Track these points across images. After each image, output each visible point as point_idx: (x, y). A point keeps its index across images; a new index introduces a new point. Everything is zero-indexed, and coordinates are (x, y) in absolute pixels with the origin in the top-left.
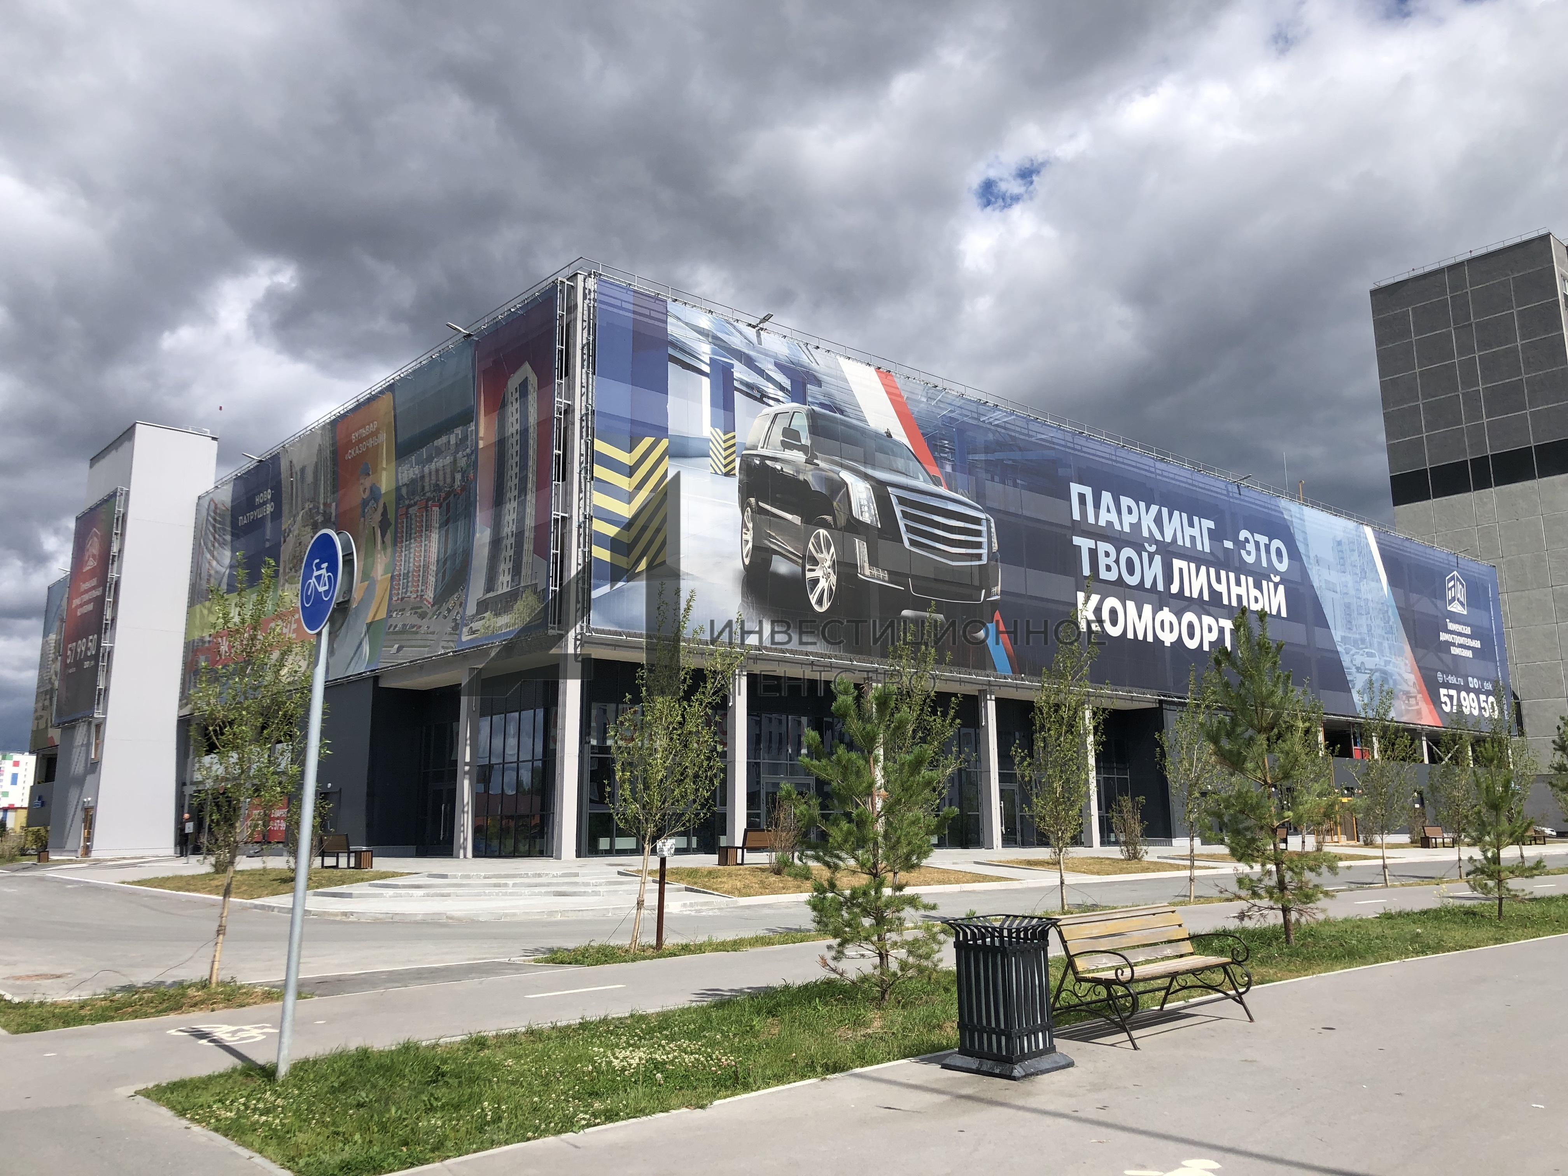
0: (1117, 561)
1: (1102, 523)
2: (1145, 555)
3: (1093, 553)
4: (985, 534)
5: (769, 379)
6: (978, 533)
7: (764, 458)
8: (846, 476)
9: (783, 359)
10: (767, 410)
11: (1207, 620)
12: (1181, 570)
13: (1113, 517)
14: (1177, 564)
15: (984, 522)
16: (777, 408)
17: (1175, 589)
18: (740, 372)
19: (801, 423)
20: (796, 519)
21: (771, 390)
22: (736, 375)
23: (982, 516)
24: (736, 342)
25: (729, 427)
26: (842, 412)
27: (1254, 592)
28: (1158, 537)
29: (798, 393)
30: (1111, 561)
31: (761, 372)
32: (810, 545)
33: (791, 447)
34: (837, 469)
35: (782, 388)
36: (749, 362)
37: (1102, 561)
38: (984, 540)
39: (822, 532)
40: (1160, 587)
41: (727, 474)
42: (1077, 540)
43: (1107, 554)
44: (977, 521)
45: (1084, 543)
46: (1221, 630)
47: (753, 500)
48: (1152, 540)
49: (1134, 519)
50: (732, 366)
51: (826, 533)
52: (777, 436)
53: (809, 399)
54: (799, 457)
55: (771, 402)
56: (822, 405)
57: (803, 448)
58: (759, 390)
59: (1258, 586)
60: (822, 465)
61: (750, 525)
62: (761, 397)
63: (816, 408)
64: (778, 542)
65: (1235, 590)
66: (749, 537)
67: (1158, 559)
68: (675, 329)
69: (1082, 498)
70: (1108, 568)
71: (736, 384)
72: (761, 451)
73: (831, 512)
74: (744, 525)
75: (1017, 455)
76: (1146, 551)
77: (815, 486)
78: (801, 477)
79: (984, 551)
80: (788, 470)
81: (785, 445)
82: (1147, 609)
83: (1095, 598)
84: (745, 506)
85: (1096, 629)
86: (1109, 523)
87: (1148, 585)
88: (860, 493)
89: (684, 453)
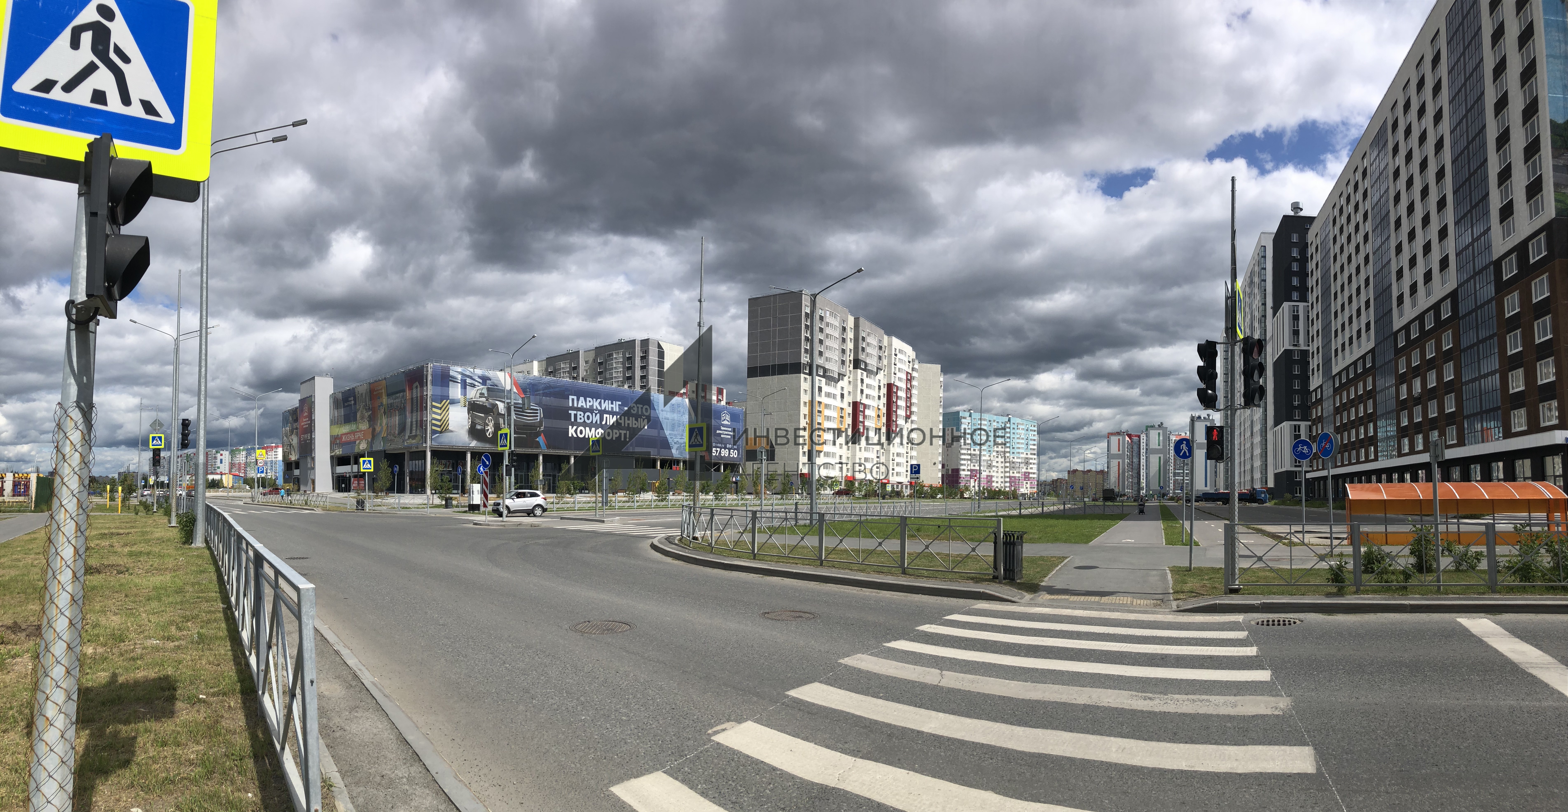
0: (584, 416)
1: (579, 406)
2: (594, 414)
3: (576, 415)
4: (539, 412)
5: (476, 381)
7: (474, 401)
8: (497, 402)
9: (480, 375)
10: (476, 388)
11: (615, 431)
12: (607, 417)
13: (584, 404)
14: (605, 416)
15: (539, 410)
16: (478, 388)
17: (604, 423)
18: (469, 381)
19: (485, 391)
20: (483, 415)
21: (477, 384)
23: (538, 407)
24: (468, 373)
25: (465, 394)
26: (497, 386)
27: (634, 422)
28: (599, 408)
29: (484, 383)
30: (582, 417)
31: (474, 380)
32: (487, 420)
33: (482, 397)
34: (494, 401)
36: (471, 378)
37: (579, 417)
38: (538, 414)
39: (490, 417)
40: (598, 422)
41: (465, 406)
42: (570, 412)
43: (580, 415)
44: (537, 410)
45: (573, 413)
46: (620, 434)
47: (471, 411)
48: (597, 409)
49: (591, 404)
50: (466, 379)
52: (478, 395)
53: (488, 384)
54: (484, 399)
55: (477, 386)
57: (485, 397)
58: (474, 384)
59: (636, 420)
60: (491, 400)
61: (471, 418)
62: (474, 386)
63: (490, 386)
64: (478, 421)
65: (627, 422)
66: (470, 420)
67: (598, 415)
68: (452, 373)
69: (573, 400)
70: (581, 419)
71: (468, 383)
72: (474, 399)
73: (493, 412)
74: (469, 417)
75: (552, 390)
76: (595, 412)
77: (489, 405)
78: (485, 404)
79: (539, 418)
80: (481, 403)
81: (480, 397)
82: (593, 429)
83: (575, 427)
84: (469, 413)
85: (575, 436)
86: (582, 406)
87: (594, 422)
88: (501, 406)
89: (453, 402)
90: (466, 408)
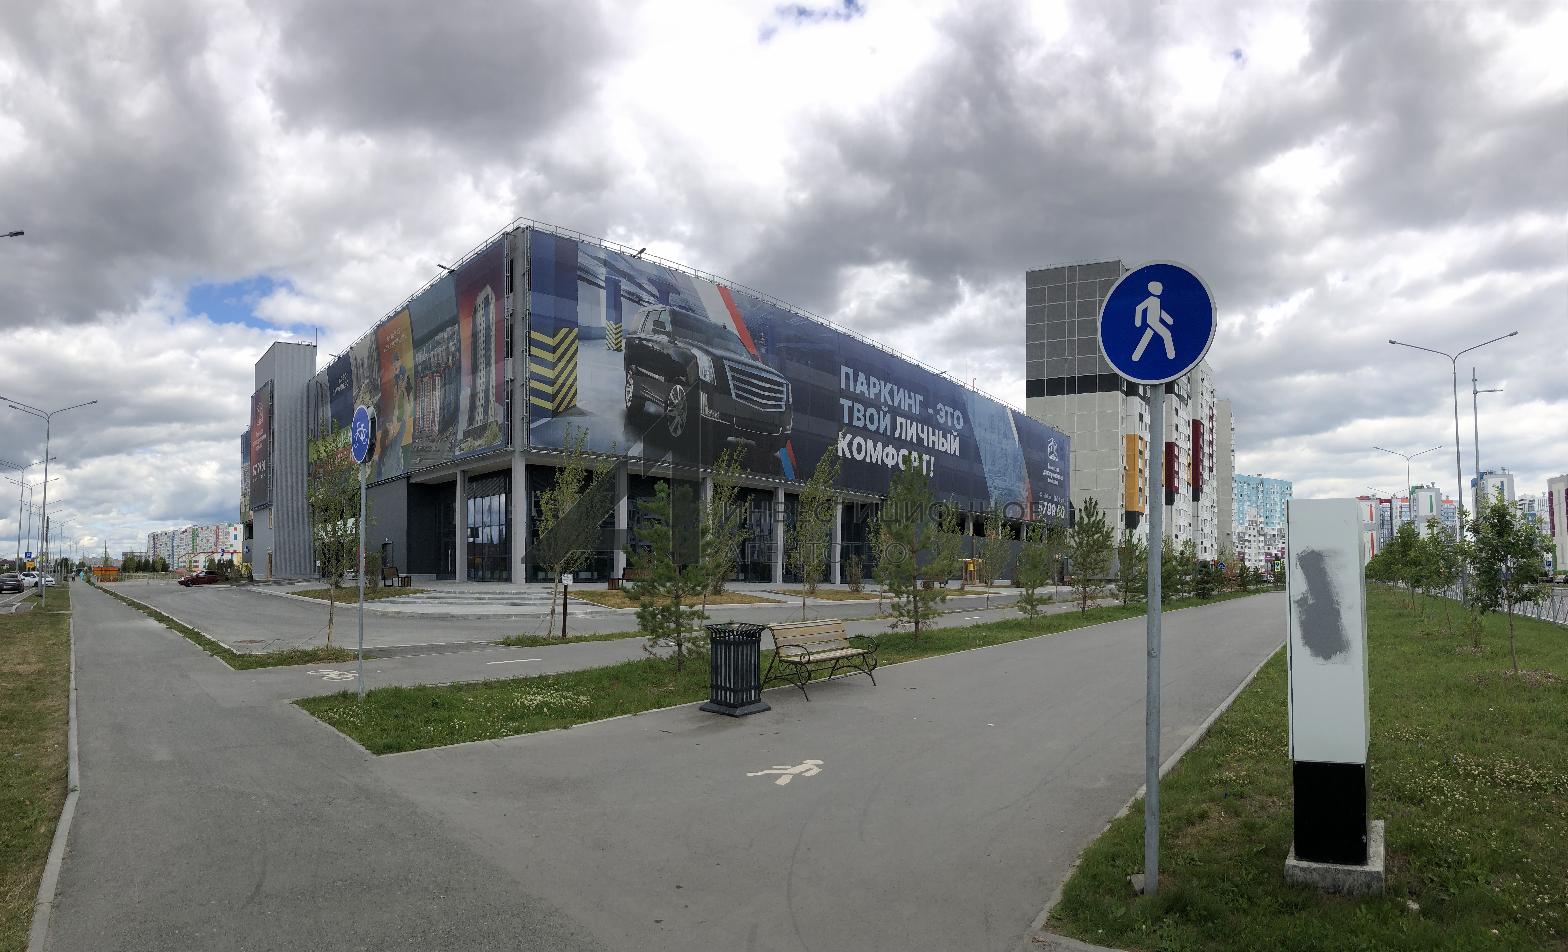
0: (864, 416)
1: (858, 392)
2: (881, 413)
3: (851, 409)
4: (785, 393)
5: (644, 289)
6: (781, 392)
7: (641, 339)
8: (695, 351)
9: (654, 278)
10: (642, 309)
11: (914, 454)
12: (901, 424)
13: (865, 389)
14: (900, 420)
15: (785, 385)
16: (649, 308)
17: (897, 434)
18: (625, 286)
19: (666, 318)
20: (661, 378)
21: (645, 296)
22: (623, 287)
23: (784, 381)
25: (618, 320)
26: (693, 311)
27: (942, 440)
28: (890, 403)
29: (663, 298)
30: (861, 415)
31: (639, 285)
32: (671, 395)
33: (659, 333)
34: (689, 347)
35: (653, 296)
36: (631, 279)
37: (856, 414)
38: (784, 396)
39: (679, 386)
40: (889, 433)
41: (617, 350)
42: (842, 401)
43: (859, 411)
44: (780, 385)
45: (846, 403)
46: (923, 461)
47: (633, 366)
48: (886, 404)
49: (877, 391)
50: (620, 281)
51: (681, 387)
52: (650, 326)
53: (671, 303)
54: (664, 339)
55: (645, 304)
56: (680, 307)
57: (666, 333)
58: (637, 296)
59: (945, 437)
60: (680, 344)
61: (631, 382)
62: (639, 301)
63: (676, 309)
64: (649, 393)
65: (931, 438)
66: (630, 389)
67: (888, 416)
68: (582, 260)
69: (847, 375)
70: (859, 419)
71: (622, 293)
72: (639, 335)
73: (685, 374)
74: (627, 382)
75: (808, 346)
76: (882, 410)
77: (675, 357)
78: (665, 352)
79: (784, 404)
80: (656, 347)
81: (655, 331)
82: (880, 445)
83: (849, 437)
84: (627, 369)
85: (848, 455)
86: (862, 392)
87: (881, 431)
88: (704, 363)
89: (588, 336)
90: (621, 356)
